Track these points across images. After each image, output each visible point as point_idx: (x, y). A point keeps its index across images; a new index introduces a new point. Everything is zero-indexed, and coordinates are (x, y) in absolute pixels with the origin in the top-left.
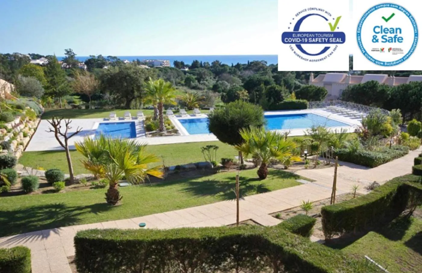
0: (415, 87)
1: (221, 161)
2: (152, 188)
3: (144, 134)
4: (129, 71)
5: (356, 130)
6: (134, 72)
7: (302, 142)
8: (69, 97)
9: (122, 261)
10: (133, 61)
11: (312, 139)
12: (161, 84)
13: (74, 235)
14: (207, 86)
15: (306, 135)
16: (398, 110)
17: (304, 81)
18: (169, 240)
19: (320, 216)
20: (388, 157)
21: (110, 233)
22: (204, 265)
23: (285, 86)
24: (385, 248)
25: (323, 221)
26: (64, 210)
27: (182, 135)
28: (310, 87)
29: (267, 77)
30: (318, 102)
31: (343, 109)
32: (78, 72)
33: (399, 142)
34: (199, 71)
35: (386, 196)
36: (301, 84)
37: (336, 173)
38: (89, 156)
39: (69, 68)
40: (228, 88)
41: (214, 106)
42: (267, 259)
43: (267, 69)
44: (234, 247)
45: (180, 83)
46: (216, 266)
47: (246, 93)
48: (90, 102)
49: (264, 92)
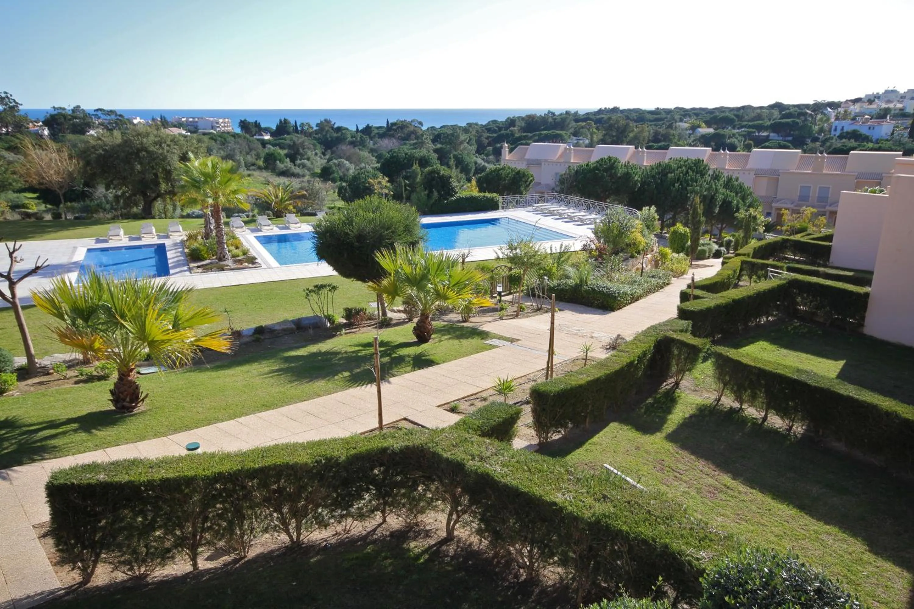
0: (678, 167)
1: (343, 313)
2: (208, 373)
3: (186, 268)
4: (145, 140)
5: (585, 246)
6: (155, 143)
7: (492, 271)
8: (12, 195)
9: (154, 520)
10: (153, 120)
11: (509, 265)
12: (214, 166)
13: (45, 480)
14: (309, 169)
15: (498, 258)
16: (653, 209)
17: (491, 157)
18: (248, 470)
19: (528, 403)
20: (639, 291)
21: (124, 468)
22: (320, 510)
23: (457, 167)
24: (638, 448)
25: (534, 411)
26: (18, 432)
27: (264, 266)
28: (503, 169)
29: (423, 152)
30: (518, 197)
31: (562, 209)
32: (27, 142)
33: (656, 266)
34: (291, 140)
35: (636, 358)
36: (487, 165)
37: (552, 323)
38: (66, 317)
39: (7, 133)
40: (351, 172)
41: (325, 209)
42: (437, 488)
43: (422, 135)
44: (376, 471)
45: (254, 164)
46: (342, 510)
47: (385, 181)
48: (62, 206)
49: (419, 179)
